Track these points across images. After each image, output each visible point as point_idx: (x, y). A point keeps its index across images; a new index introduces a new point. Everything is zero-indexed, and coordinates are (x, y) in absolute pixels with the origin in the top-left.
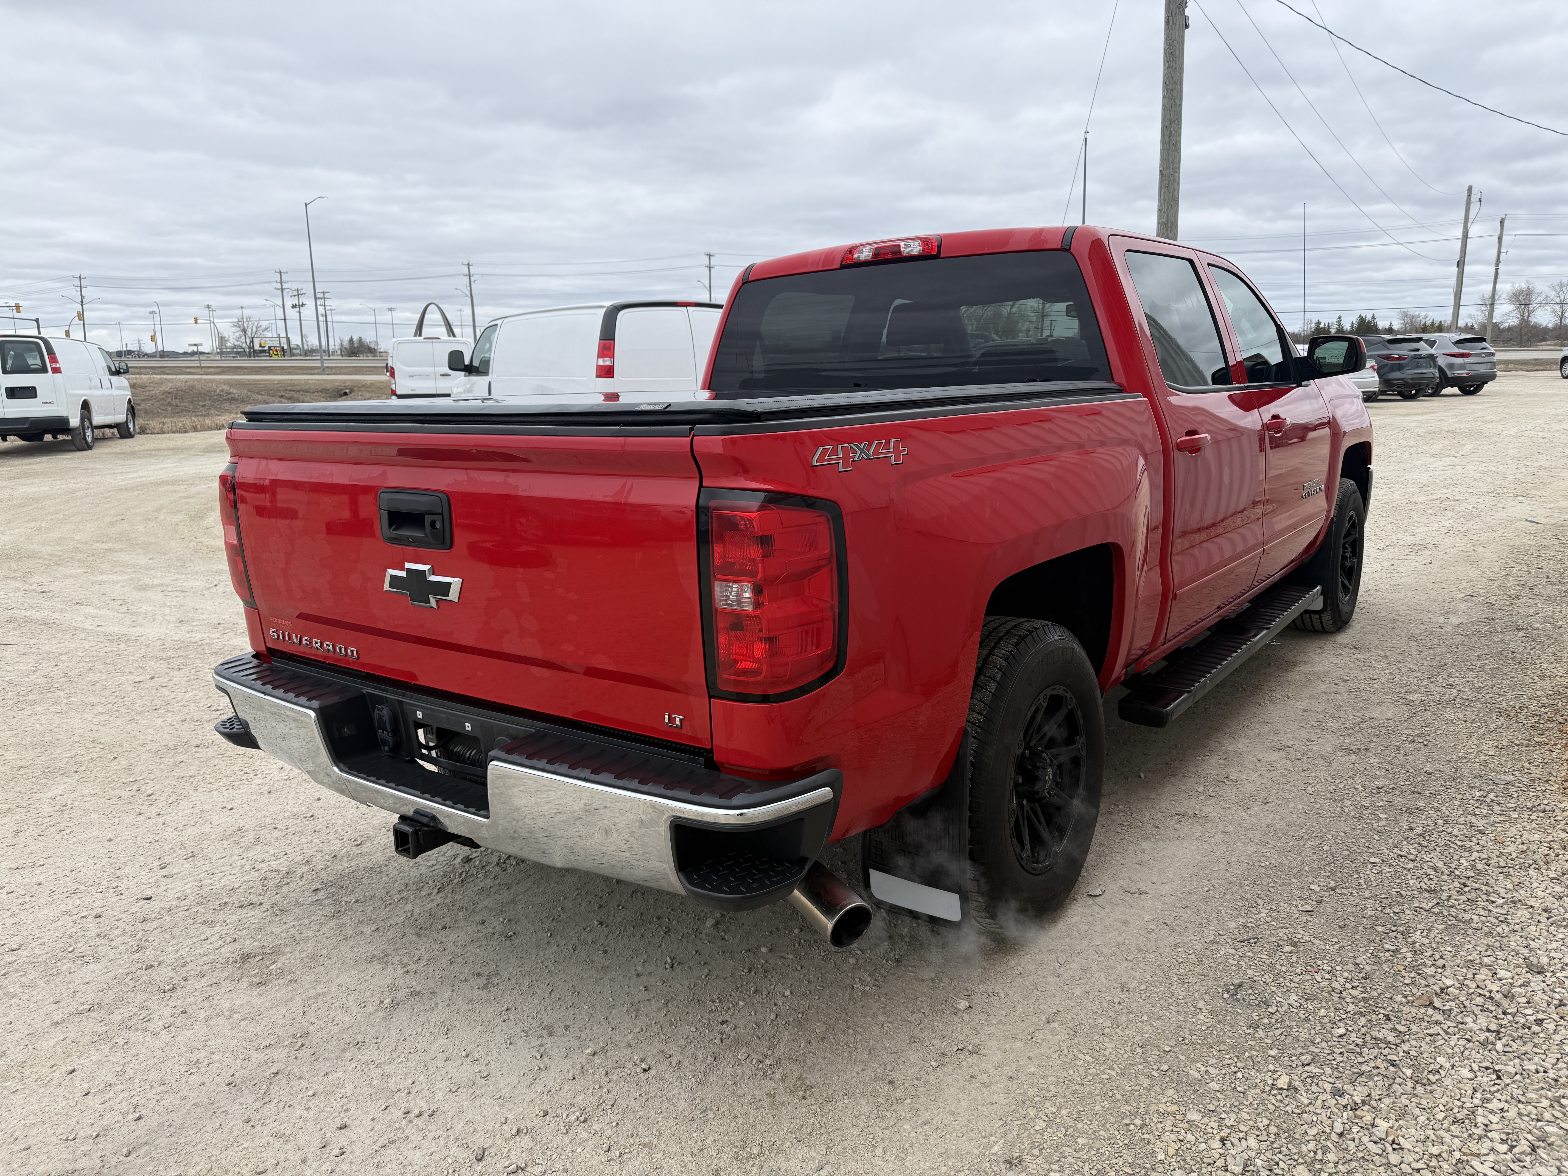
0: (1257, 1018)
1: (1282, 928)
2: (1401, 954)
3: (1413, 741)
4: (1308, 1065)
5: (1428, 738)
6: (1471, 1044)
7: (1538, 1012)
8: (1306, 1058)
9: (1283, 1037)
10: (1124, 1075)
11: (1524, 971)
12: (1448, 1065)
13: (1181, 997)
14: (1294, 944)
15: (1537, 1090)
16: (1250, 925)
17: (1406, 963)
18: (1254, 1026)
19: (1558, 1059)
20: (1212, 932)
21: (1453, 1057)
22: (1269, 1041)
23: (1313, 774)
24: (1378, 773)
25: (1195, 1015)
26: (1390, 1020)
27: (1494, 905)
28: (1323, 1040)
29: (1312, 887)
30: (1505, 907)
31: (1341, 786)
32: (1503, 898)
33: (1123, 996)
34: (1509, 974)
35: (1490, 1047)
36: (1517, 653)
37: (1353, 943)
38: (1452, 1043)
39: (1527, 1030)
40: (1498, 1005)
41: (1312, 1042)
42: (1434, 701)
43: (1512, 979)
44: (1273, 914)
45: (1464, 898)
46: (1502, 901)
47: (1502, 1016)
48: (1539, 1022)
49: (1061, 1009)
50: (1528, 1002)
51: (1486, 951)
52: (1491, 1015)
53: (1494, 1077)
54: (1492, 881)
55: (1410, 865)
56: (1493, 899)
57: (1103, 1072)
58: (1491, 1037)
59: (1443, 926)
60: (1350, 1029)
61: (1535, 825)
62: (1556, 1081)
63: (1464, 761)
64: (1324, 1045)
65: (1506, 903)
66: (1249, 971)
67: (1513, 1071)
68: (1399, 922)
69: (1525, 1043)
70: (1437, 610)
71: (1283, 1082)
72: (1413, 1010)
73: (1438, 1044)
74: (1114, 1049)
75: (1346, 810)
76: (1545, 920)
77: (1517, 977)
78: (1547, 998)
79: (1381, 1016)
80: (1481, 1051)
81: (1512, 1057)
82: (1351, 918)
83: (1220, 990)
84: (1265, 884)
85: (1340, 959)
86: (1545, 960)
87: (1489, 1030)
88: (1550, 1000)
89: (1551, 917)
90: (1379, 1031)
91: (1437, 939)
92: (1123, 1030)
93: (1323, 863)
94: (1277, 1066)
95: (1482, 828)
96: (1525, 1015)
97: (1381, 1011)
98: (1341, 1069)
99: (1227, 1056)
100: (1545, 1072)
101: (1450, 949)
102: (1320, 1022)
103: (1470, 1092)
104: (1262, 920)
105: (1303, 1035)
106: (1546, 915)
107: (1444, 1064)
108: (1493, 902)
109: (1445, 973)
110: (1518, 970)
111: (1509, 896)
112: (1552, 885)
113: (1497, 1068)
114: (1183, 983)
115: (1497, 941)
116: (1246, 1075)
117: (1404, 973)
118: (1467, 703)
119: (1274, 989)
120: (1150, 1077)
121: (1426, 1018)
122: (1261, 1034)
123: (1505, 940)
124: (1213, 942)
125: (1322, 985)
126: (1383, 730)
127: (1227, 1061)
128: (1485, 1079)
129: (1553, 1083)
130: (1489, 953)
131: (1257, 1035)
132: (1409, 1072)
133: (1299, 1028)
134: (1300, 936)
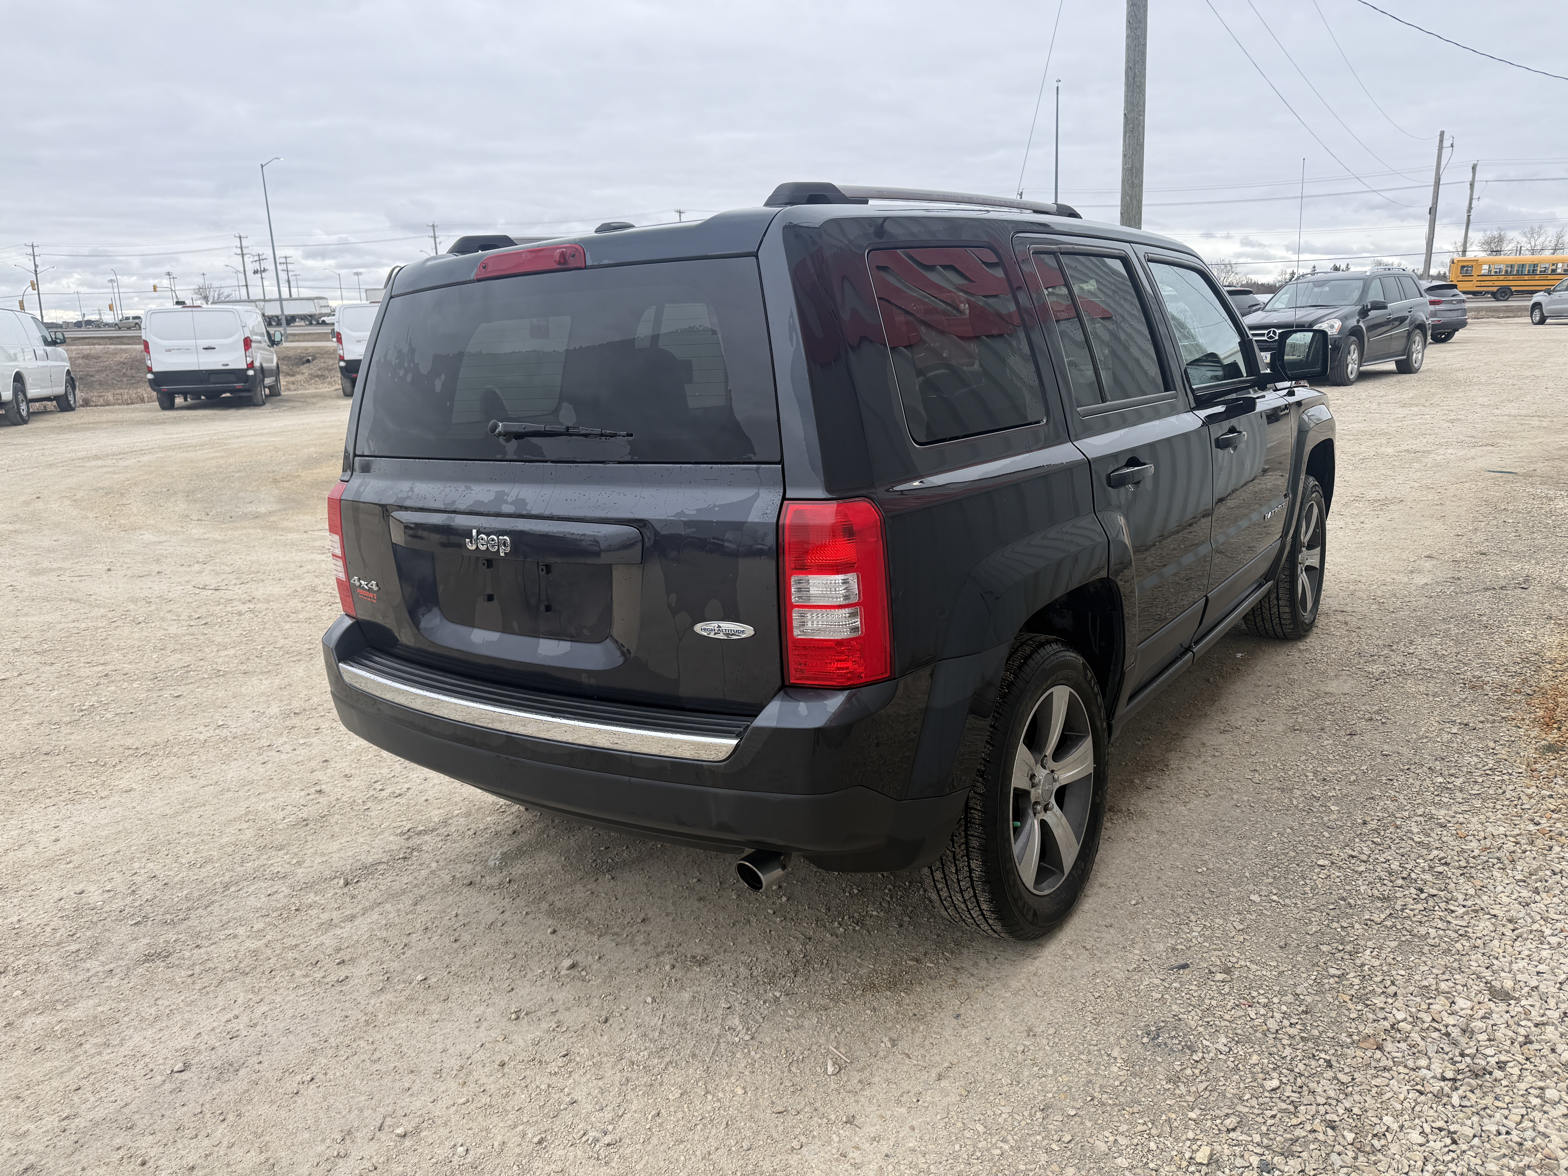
0: (1178, 1068)
1: (1215, 950)
2: (1348, 980)
3: (1371, 719)
4: (1234, 1130)
5: (1386, 714)
6: (1423, 1098)
7: (1500, 1052)
8: (1231, 1122)
9: (1208, 1093)
10: (1019, 1149)
11: (1486, 1000)
12: (1395, 1127)
13: (1094, 1042)
14: (1227, 971)
15: (1498, 1159)
16: (1179, 947)
17: (1353, 992)
18: (1174, 1079)
19: (1523, 1116)
20: (1136, 957)
21: (1402, 1114)
22: (1190, 1099)
23: (1261, 760)
24: (1331, 757)
25: (1108, 1066)
26: (1331, 1066)
27: (1453, 915)
28: (1252, 1096)
29: (1253, 897)
30: (1466, 917)
31: (1291, 773)
32: (1464, 906)
33: (1028, 1043)
34: (1469, 1004)
35: (1445, 1100)
36: (1484, 615)
37: (1294, 967)
38: (1402, 1097)
39: (1488, 1076)
40: (1455, 1044)
41: (1240, 1099)
42: (1394, 672)
43: (1472, 1009)
44: (1207, 933)
45: (1420, 907)
46: (1461, 910)
47: (1459, 1059)
48: (1501, 1066)
49: (956, 1061)
50: (1489, 1040)
51: (1443, 973)
52: (1447, 1057)
53: (1448, 1141)
54: (1452, 886)
55: (1362, 868)
56: (1452, 908)
57: (994, 1145)
58: (1446, 1086)
59: (1395, 944)
60: (1284, 1080)
61: (1500, 816)
62: (1521, 1144)
63: (1425, 741)
64: (1254, 1102)
65: (1467, 913)
66: (1174, 1007)
67: (1470, 1132)
68: (1347, 939)
69: (1485, 1094)
70: (1402, 569)
71: (1202, 1156)
72: (1359, 1053)
73: (1385, 1097)
74: (1011, 1114)
75: (1295, 803)
76: (1508, 933)
77: (1477, 1007)
78: (1511, 1034)
79: (1321, 1062)
80: (1434, 1106)
81: (1470, 1113)
82: (1294, 936)
83: (1139, 1033)
84: (1200, 894)
85: (1277, 988)
86: (1508, 984)
87: (1444, 1079)
88: (1514, 1036)
89: (1517, 929)
90: (1318, 1083)
91: (1389, 960)
92: (1023, 1088)
93: (1266, 867)
94: (1198, 1132)
95: (1443, 820)
96: (1486, 1056)
97: (1323, 1055)
98: (1272, 1136)
99: (1141, 1121)
100: (1508, 1133)
101: (1403, 973)
102: (1251, 1072)
103: (1420, 1164)
104: (1194, 940)
105: (1231, 1091)
106: (1511, 926)
107: (1391, 1126)
108: (1453, 911)
109: (1396, 1004)
110: (1480, 998)
111: (1469, 903)
112: (1518, 888)
113: (1452, 1128)
114: (1098, 1024)
115: (1456, 960)
116: (1161, 1146)
117: (1350, 1005)
118: (1429, 674)
119: (1201, 1029)
120: (1048, 1151)
121: (1374, 1064)
122: (1183, 1089)
123: (1465, 959)
124: (1138, 969)
125: (1256, 1023)
126: (1339, 707)
127: (1140, 1128)
128: (1437, 1145)
129: (1517, 1148)
130: (1446, 977)
131: (1177, 1092)
132: (1350, 1137)
133: (1226, 1080)
134: (1234, 960)
